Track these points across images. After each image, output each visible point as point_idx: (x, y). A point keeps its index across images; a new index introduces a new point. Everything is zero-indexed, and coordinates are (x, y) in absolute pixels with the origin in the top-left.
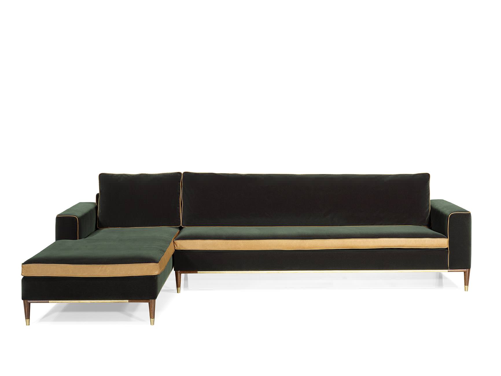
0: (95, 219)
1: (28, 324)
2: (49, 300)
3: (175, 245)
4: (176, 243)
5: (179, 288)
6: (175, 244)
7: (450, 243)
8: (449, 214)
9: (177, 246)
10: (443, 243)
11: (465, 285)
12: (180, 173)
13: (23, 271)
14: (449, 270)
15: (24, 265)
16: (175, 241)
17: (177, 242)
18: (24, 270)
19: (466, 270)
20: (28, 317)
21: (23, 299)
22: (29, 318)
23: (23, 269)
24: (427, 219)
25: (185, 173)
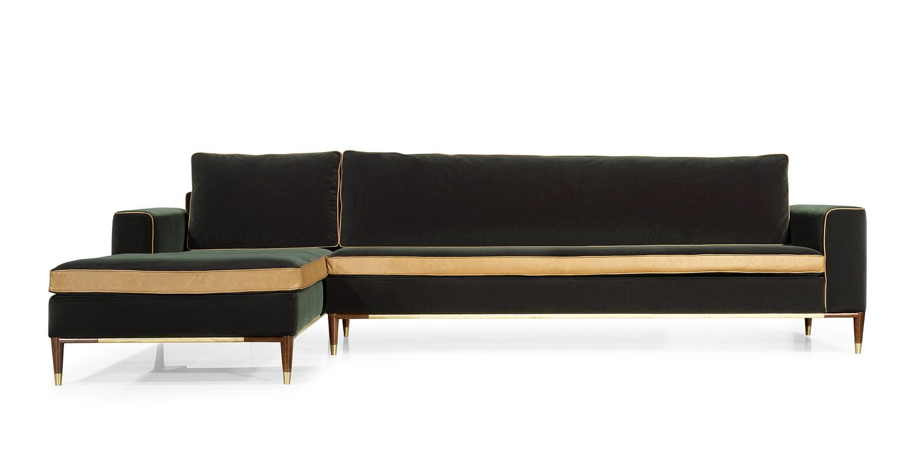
0: (183, 231)
1: (59, 382)
2: (98, 338)
3: (328, 266)
4: (331, 263)
5: (335, 346)
6: (329, 264)
7: (828, 263)
8: (825, 212)
9: (331, 267)
10: (814, 263)
11: (856, 341)
12: (338, 153)
13: (52, 284)
14: (826, 314)
15: (54, 273)
16: (329, 259)
17: (332, 261)
18: (54, 281)
19: (857, 314)
20: (60, 369)
21: (50, 336)
22: (61, 372)
23: (52, 279)
24: (784, 232)
25: (346, 152)
